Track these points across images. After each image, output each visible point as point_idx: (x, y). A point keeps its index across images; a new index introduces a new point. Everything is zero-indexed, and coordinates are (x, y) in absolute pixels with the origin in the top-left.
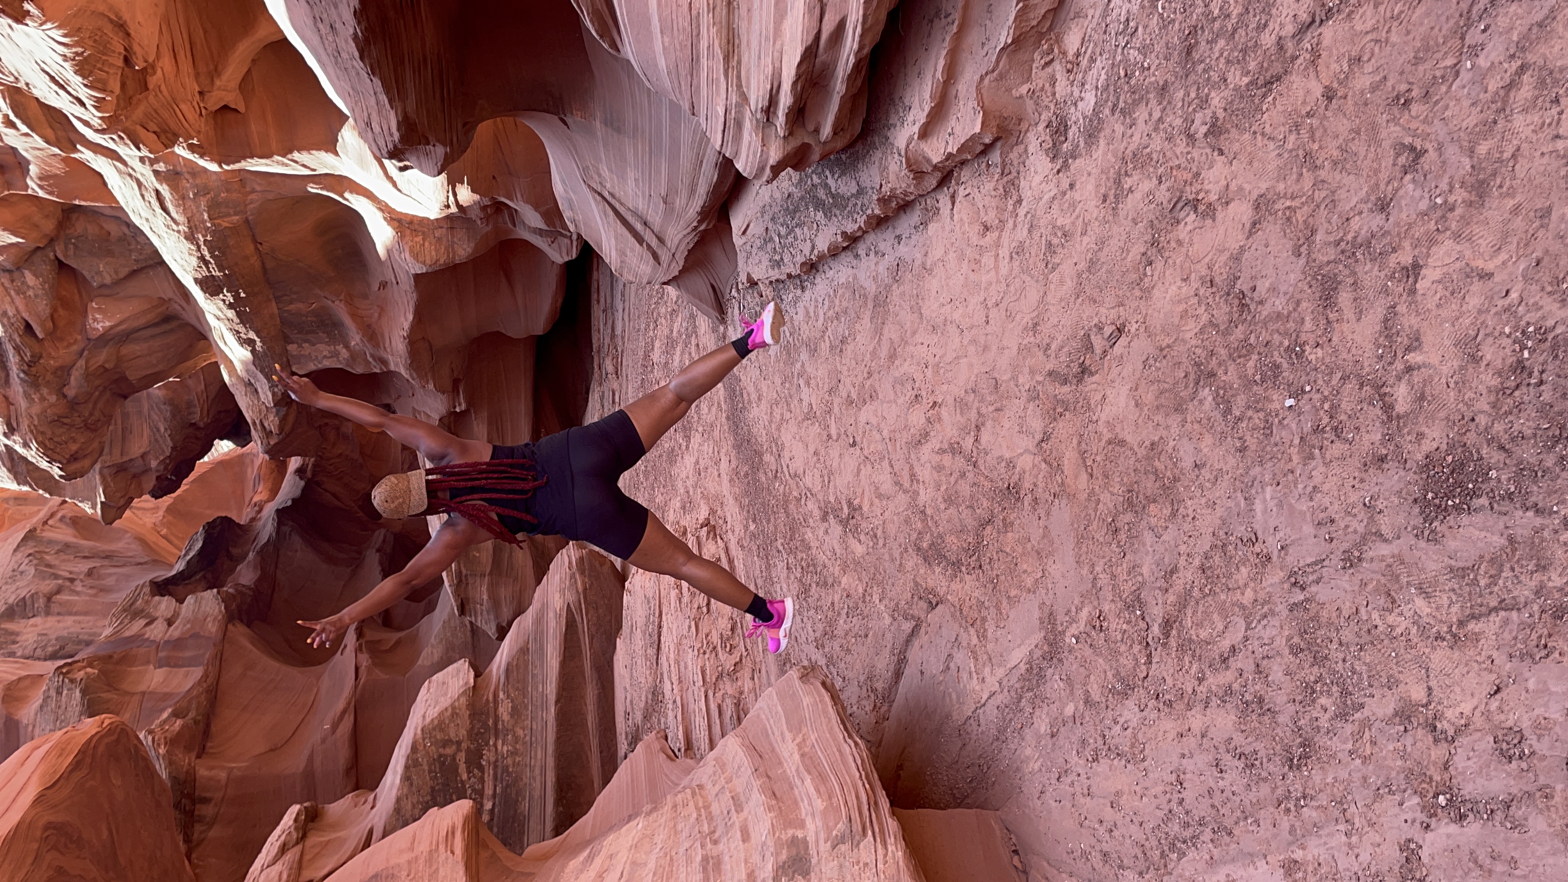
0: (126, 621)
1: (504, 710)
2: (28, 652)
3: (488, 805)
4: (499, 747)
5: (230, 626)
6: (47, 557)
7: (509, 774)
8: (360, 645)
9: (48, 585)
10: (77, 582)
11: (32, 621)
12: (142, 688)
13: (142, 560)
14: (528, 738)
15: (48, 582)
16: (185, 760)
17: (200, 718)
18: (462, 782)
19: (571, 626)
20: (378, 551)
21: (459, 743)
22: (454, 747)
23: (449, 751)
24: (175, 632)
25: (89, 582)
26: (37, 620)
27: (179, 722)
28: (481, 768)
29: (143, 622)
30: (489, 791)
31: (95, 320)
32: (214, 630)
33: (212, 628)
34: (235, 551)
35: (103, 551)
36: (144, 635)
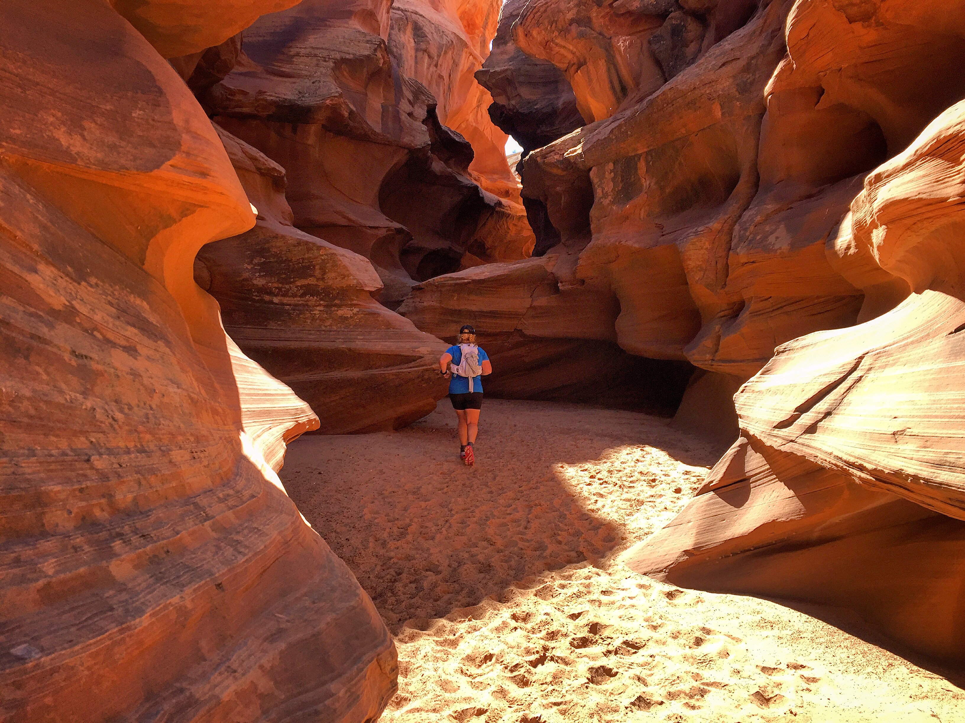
0: (412, 89)
1: (345, 312)
2: (393, 37)
3: (276, 300)
4: (318, 308)
5: (406, 151)
6: (450, 53)
7: (298, 315)
8: (392, 230)
9: (434, 51)
10: (435, 69)
11: (412, 41)
12: (370, 95)
13: (447, 109)
14: (324, 328)
15: (436, 50)
16: (321, 116)
17: (349, 128)
18: (294, 282)
19: (408, 360)
20: (450, 248)
21: (323, 279)
22: (320, 276)
23: (318, 273)
24: (404, 117)
25: (435, 77)
26: (413, 44)
27: (346, 114)
28: (303, 295)
29: (411, 98)
30: (286, 300)
31: (625, 41)
32: (404, 140)
33: (406, 140)
34: (452, 162)
35: (453, 87)
36: (403, 99)
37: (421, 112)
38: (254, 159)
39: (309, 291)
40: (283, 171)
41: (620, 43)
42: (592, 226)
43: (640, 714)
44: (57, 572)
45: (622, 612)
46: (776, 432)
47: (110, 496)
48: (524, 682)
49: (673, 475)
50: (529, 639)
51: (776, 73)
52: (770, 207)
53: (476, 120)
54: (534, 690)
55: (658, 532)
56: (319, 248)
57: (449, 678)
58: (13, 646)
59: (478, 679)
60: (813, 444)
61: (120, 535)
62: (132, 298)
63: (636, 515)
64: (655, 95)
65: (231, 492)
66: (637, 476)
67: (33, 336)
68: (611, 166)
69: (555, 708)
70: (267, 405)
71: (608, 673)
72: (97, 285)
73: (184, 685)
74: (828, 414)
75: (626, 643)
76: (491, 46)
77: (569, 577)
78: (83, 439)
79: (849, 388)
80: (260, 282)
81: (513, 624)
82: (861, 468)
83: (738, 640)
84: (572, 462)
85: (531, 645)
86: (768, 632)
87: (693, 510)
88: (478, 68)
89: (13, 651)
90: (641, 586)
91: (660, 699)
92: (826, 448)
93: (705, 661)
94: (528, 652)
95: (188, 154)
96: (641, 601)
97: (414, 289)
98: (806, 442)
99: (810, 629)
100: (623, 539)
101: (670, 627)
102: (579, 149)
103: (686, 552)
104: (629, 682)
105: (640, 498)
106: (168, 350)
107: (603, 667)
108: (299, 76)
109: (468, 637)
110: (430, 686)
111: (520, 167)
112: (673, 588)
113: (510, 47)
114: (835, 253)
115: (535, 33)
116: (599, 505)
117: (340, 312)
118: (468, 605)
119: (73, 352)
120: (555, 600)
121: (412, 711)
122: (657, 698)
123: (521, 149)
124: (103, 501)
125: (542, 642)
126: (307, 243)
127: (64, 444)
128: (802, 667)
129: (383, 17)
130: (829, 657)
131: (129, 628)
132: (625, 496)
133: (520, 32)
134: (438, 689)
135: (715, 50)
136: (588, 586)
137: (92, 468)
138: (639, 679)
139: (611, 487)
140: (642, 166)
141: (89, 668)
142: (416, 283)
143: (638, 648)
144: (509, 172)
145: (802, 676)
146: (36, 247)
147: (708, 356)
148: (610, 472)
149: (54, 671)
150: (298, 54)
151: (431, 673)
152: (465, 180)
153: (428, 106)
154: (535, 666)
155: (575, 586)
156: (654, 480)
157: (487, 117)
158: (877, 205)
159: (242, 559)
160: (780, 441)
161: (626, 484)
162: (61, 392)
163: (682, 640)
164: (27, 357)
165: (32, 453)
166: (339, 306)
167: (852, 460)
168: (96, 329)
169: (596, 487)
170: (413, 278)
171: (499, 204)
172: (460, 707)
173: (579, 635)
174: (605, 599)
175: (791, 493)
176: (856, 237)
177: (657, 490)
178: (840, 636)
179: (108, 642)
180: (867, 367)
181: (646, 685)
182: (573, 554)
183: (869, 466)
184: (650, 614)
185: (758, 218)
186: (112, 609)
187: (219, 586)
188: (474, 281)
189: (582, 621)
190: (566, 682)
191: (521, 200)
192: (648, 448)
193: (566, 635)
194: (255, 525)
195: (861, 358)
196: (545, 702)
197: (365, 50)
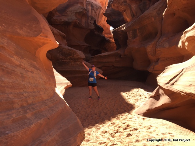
0: (91, 17)
4: (72, 62)
5: (90, 30)
6: (98, 10)
7: (69, 64)
8: (87, 46)
10: (95, 13)
12: (82, 19)
13: (98, 21)
14: (74, 66)
15: (95, 9)
16: (73, 24)
17: (78, 26)
18: (68, 57)
22: (73, 56)
25: (95, 15)
26: (91, 8)
28: (69, 60)
29: (91, 19)
32: (89, 28)
34: (99, 32)
35: (99, 17)
36: (89, 19)
37: (93, 22)
38: (59, 33)
39: (71, 59)
40: (65, 35)
41: (133, 6)
42: (128, 44)
43: (137, 144)
44: (15, 116)
45: (134, 122)
46: (165, 85)
47: (27, 101)
48: (113, 137)
49: (145, 94)
50: (114, 128)
51: (165, 11)
52: (164, 39)
53: (104, 23)
54: (115, 138)
55: (141, 106)
56: (73, 50)
57: (98, 136)
58: (6, 131)
59: (104, 136)
60: (173, 87)
61: (29, 109)
62: (33, 62)
63: (137, 103)
64: (140, 16)
65: (52, 100)
66: (137, 94)
67: (12, 70)
68: (131, 31)
69: (120, 142)
70: (61, 82)
71: (131, 135)
72: (26, 60)
73: (41, 138)
74: (176, 81)
75: (134, 129)
76: (107, 8)
77: (123, 115)
78: (22, 90)
79: (181, 76)
80: (61, 57)
81: (111, 125)
82: (183, 92)
83: (157, 128)
84: (124, 92)
85: (115, 129)
86: (164, 126)
87: (148, 101)
88: (104, 12)
89: (6, 132)
90: (138, 117)
91: (141, 140)
92: (176, 88)
93: (151, 132)
94: (114, 131)
95: (44, 33)
96: (138, 120)
97: (92, 58)
98: (172, 87)
99: (173, 125)
100: (134, 107)
101: (143, 125)
102: (125, 28)
103: (147, 110)
104: (135, 137)
105: (138, 99)
106: (40, 72)
107: (129, 134)
108: (68, 16)
109: (102, 128)
110: (94, 137)
111: (113, 32)
112: (144, 117)
113: (110, 8)
114: (178, 48)
115: (115, 5)
116: (129, 101)
117: (77, 63)
118: (102, 121)
119: (20, 73)
120: (120, 120)
121: (91, 143)
122: (140, 140)
123: (113, 29)
124: (26, 102)
125: (117, 129)
126: (70, 49)
127: (18, 91)
128: (171, 133)
129: (85, 3)
130: (177, 131)
131: (29, 127)
132: (135, 99)
133: (112, 5)
134: (96, 138)
135: (152, 7)
136: (127, 117)
137: (24, 96)
138: (137, 136)
139: (132, 97)
140: (138, 31)
141: (21, 135)
142: (92, 57)
143: (137, 130)
144: (111, 33)
145: (171, 135)
146: (13, 53)
147: (152, 70)
148: (132, 94)
149: (14, 136)
150: (68, 12)
151: (95, 135)
152: (102, 35)
153: (94, 21)
154: (116, 134)
155: (124, 117)
156: (141, 95)
157: (106, 22)
158: (186, 37)
159: (53, 113)
160: (166, 87)
161: (135, 96)
162: (18, 81)
163: (146, 128)
164: (11, 74)
165: (11, 93)
166: (77, 62)
167: (181, 91)
168: (25, 68)
169: (129, 97)
170: (92, 56)
171: (109, 40)
172: (100, 142)
173: (125, 127)
174: (130, 120)
175: (169, 98)
176: (182, 44)
177: (141, 97)
178: (179, 127)
179: (25, 130)
180: (184, 71)
181: (138, 137)
182: (124, 111)
183: (185, 92)
184: (139, 123)
185: (162, 41)
186: (26, 124)
187: (48, 119)
188: (104, 56)
189: (125, 124)
190: (122, 137)
191: (113, 39)
192: (140, 89)
193: (122, 127)
194: (57, 106)
195: (183, 69)
196: (117, 141)
197: (81, 10)
